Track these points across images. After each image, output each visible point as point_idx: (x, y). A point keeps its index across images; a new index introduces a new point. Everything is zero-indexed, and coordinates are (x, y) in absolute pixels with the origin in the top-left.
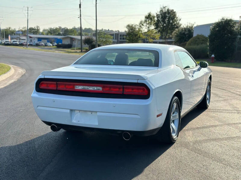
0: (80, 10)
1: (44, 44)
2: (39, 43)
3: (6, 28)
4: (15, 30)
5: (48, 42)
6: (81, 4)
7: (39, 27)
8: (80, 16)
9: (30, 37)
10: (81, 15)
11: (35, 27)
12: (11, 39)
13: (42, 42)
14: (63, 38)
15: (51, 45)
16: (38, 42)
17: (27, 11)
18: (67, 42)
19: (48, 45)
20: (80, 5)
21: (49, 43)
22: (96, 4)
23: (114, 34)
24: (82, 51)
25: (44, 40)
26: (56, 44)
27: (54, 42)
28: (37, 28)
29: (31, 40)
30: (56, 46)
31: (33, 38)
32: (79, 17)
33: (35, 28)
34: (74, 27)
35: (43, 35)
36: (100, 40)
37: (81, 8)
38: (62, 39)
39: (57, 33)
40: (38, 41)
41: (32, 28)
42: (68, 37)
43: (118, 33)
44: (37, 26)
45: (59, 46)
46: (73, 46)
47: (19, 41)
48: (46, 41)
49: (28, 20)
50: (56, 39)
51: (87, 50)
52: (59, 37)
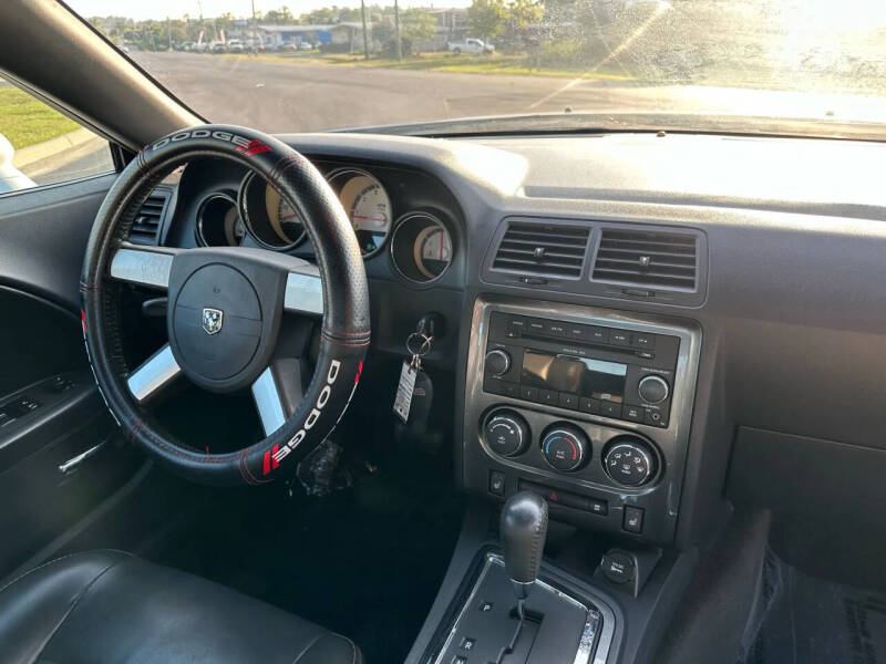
1: (295, 47)
2: (286, 44)
5: (304, 40)
7: (287, 9)
9: (267, 32)
11: (279, 10)
12: (226, 40)
13: (291, 42)
14: (333, 30)
15: (310, 46)
16: (284, 43)
18: (342, 38)
19: (304, 47)
21: (306, 43)
24: (367, 58)
25: (297, 37)
26: (321, 44)
27: (316, 40)
28: (284, 12)
29: (269, 39)
30: (320, 47)
31: (273, 34)
33: (279, 12)
35: (298, 25)
38: (330, 32)
39: (326, 19)
40: (283, 39)
41: (274, 12)
44: (284, 7)
45: (326, 49)
46: (351, 48)
47: (242, 41)
48: (300, 38)
50: (318, 32)
51: (379, 53)
52: (324, 28)
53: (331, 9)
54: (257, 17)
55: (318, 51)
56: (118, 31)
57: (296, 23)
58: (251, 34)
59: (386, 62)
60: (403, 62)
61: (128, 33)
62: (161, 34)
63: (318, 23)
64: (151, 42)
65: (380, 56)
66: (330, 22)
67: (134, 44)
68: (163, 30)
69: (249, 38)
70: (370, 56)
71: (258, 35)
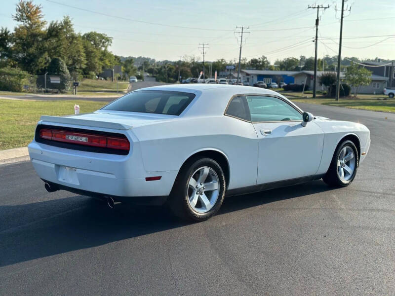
0: (317, 29)
1: (266, 85)
2: (259, 83)
3: (217, 61)
4: (232, 64)
5: (273, 82)
6: (319, 19)
7: (266, 58)
8: (315, 38)
9: (248, 75)
10: (317, 37)
11: (259, 58)
12: (217, 78)
13: (263, 82)
14: (296, 76)
15: (277, 86)
16: (257, 82)
17: (241, 34)
18: (302, 81)
19: (273, 86)
20: (317, 21)
21: (275, 83)
22: (342, 17)
23: (384, 67)
24: (314, 97)
25: (268, 79)
26: (285, 84)
27: (282, 82)
28: (263, 60)
29: (248, 79)
30: (284, 87)
31: (251, 76)
32: (314, 41)
33: (259, 60)
34: (326, 57)
35: (272, 70)
36: (350, 77)
37: (318, 26)
38: (294, 77)
39: (294, 67)
40: (258, 80)
41: (256, 60)
42: (304, 73)
43: (391, 65)
44: (263, 56)
45: (287, 89)
46: (309, 89)
47: (229, 80)
48: (270, 80)
49: (241, 48)
50: (284, 76)
51: (324, 94)
52: (289, 73)
53: (299, 59)
54: (242, 62)
55: (282, 89)
56: (144, 67)
57: (271, 68)
58: (236, 75)
59: (328, 100)
60: (340, 101)
61: (151, 69)
62: (173, 71)
63: (287, 70)
64: (166, 76)
65: (325, 96)
66: (297, 69)
67: (154, 77)
68: (175, 68)
69: (234, 77)
70: (317, 95)
71: (240, 75)
